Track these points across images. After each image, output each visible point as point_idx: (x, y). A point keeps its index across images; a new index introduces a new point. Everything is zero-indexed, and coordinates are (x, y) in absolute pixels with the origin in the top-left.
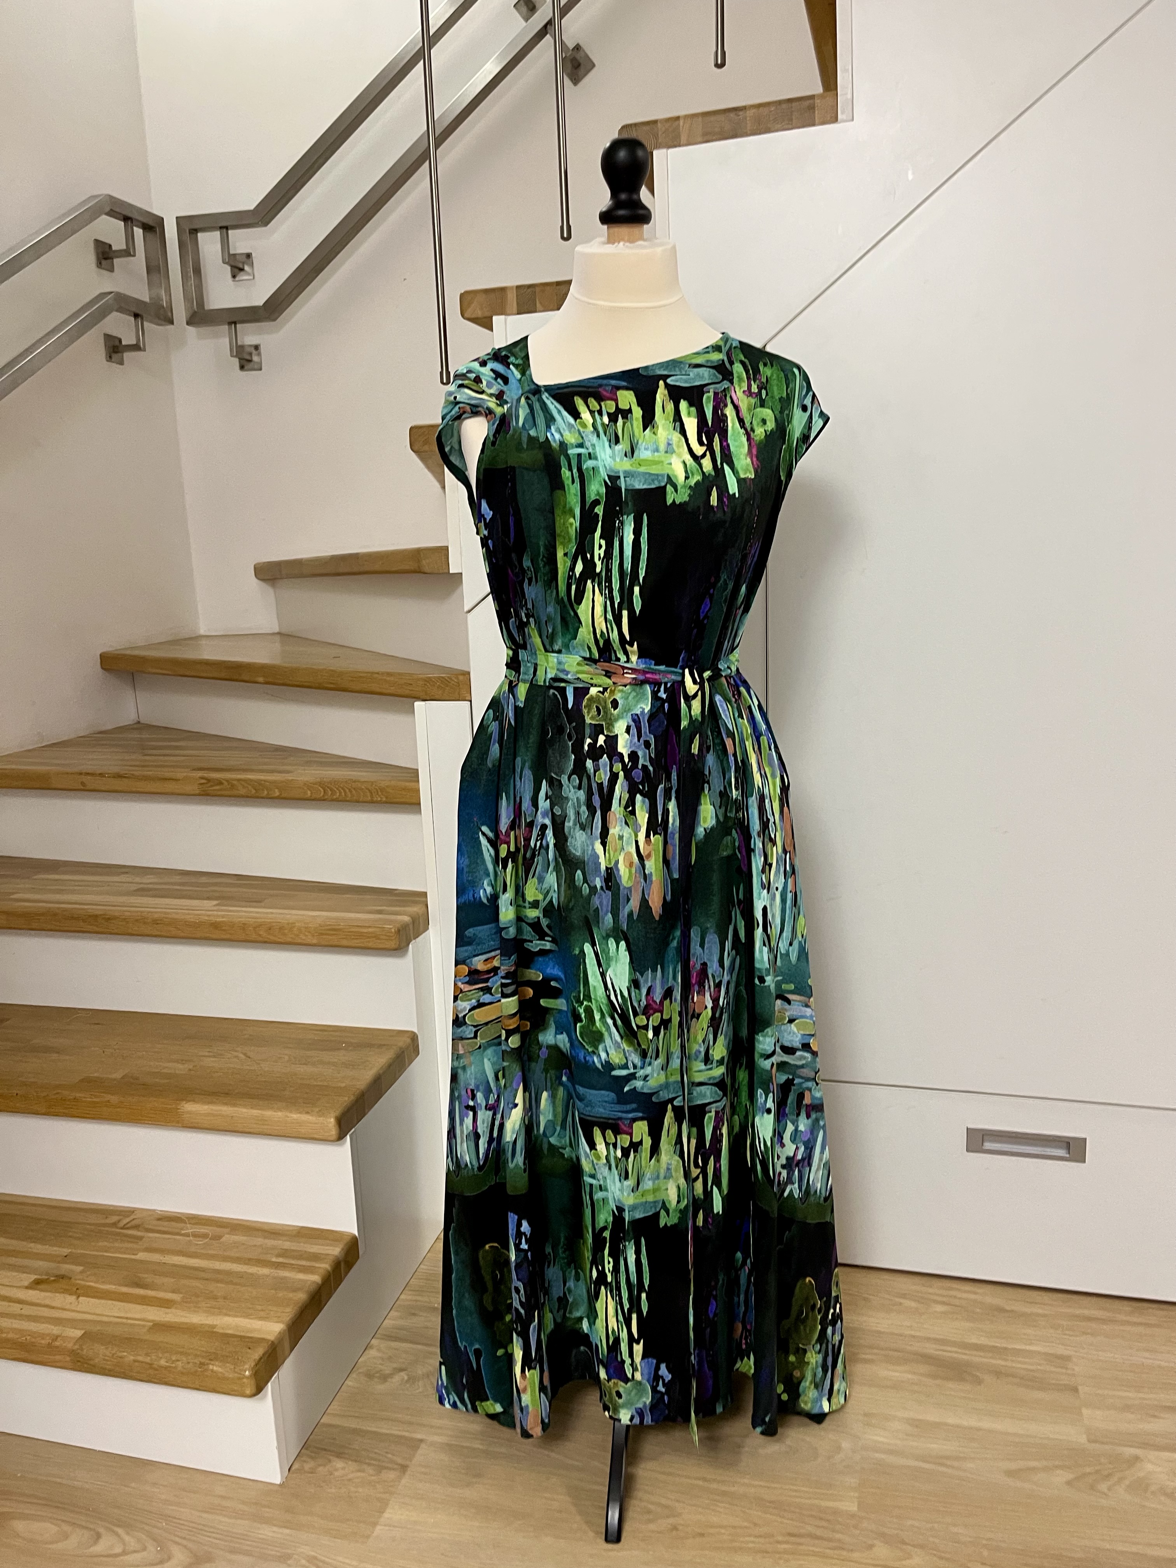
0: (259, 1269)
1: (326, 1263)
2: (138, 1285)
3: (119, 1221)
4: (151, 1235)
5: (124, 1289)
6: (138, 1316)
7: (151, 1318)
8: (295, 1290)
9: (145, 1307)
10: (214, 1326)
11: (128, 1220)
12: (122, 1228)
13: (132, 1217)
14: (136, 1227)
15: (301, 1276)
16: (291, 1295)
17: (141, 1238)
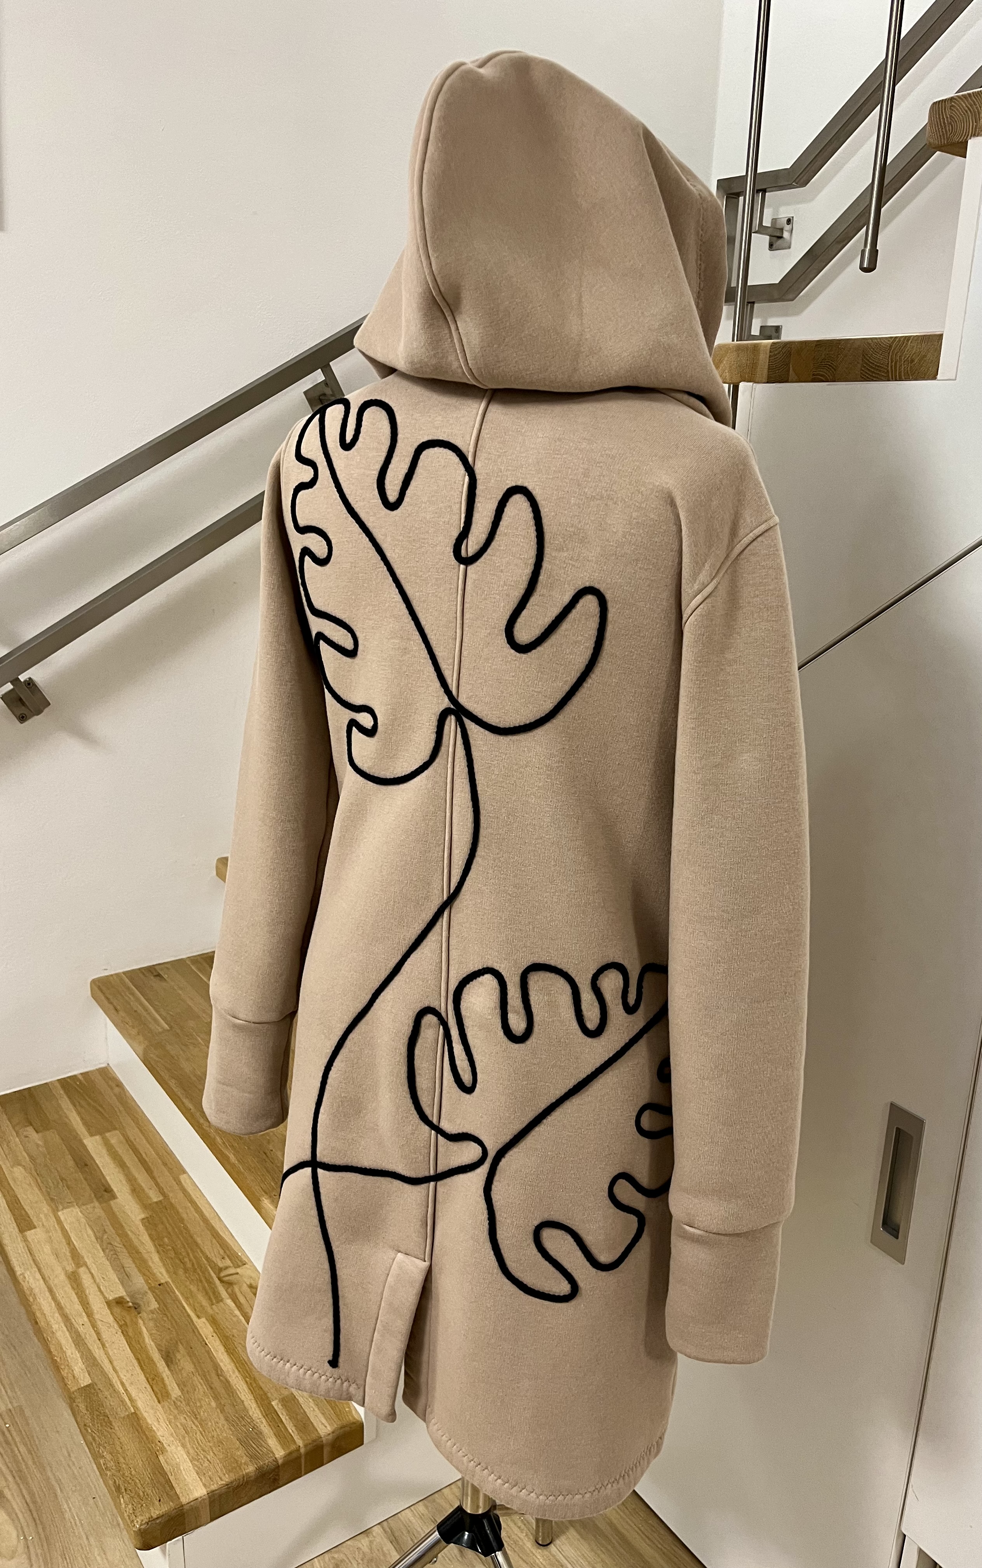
0: (254, 1405)
1: (303, 1440)
2: (169, 1359)
3: (226, 1268)
4: (229, 1302)
5: (156, 1356)
6: (134, 1394)
7: (140, 1404)
8: (253, 1457)
9: (148, 1387)
10: (163, 1450)
11: (232, 1271)
12: (219, 1279)
13: (238, 1270)
14: (228, 1284)
15: (273, 1442)
16: (245, 1459)
17: (219, 1300)
